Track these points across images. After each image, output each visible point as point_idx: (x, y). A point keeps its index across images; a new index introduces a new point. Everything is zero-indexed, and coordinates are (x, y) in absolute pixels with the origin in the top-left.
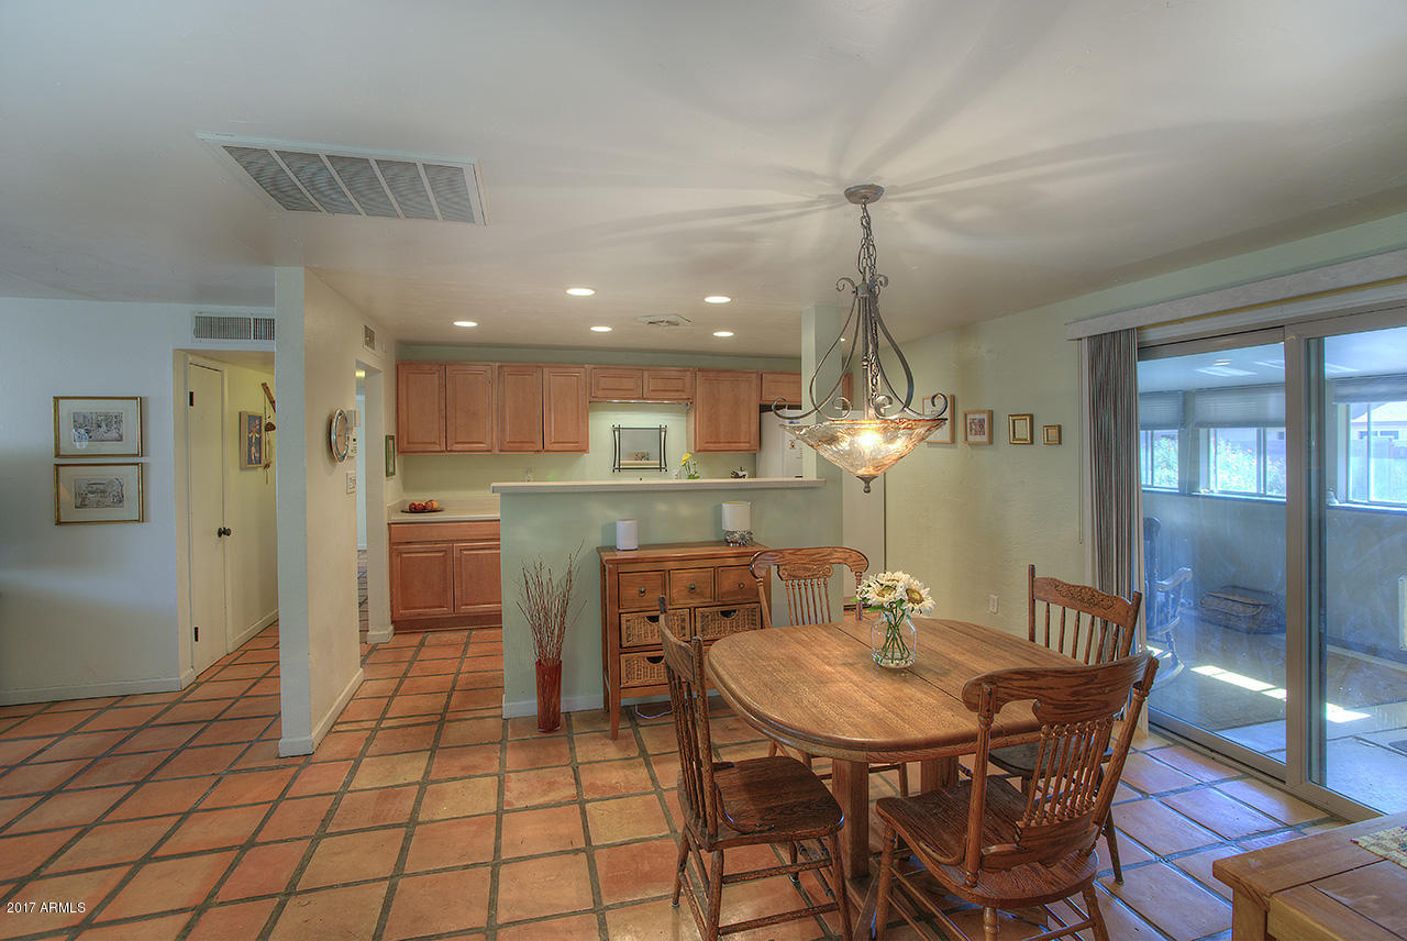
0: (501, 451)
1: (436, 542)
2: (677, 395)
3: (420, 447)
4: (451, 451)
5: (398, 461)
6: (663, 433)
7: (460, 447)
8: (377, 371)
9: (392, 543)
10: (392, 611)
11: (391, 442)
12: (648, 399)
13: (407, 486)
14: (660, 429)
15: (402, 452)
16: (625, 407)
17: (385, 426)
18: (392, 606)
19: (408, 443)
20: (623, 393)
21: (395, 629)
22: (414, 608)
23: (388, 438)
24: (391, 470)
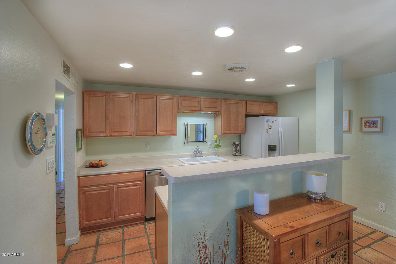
0: (136, 135)
1: (104, 185)
2: (213, 109)
3: (95, 134)
4: (112, 136)
5: (83, 142)
6: (205, 126)
7: (116, 134)
8: (73, 93)
9: (80, 187)
10: (80, 223)
11: (79, 132)
12: (202, 111)
13: (87, 153)
14: (204, 124)
15: (85, 137)
16: (192, 114)
17: (76, 123)
18: (80, 221)
19: (89, 132)
20: (192, 108)
21: (82, 231)
22: (92, 220)
23: (78, 130)
24: (79, 147)
